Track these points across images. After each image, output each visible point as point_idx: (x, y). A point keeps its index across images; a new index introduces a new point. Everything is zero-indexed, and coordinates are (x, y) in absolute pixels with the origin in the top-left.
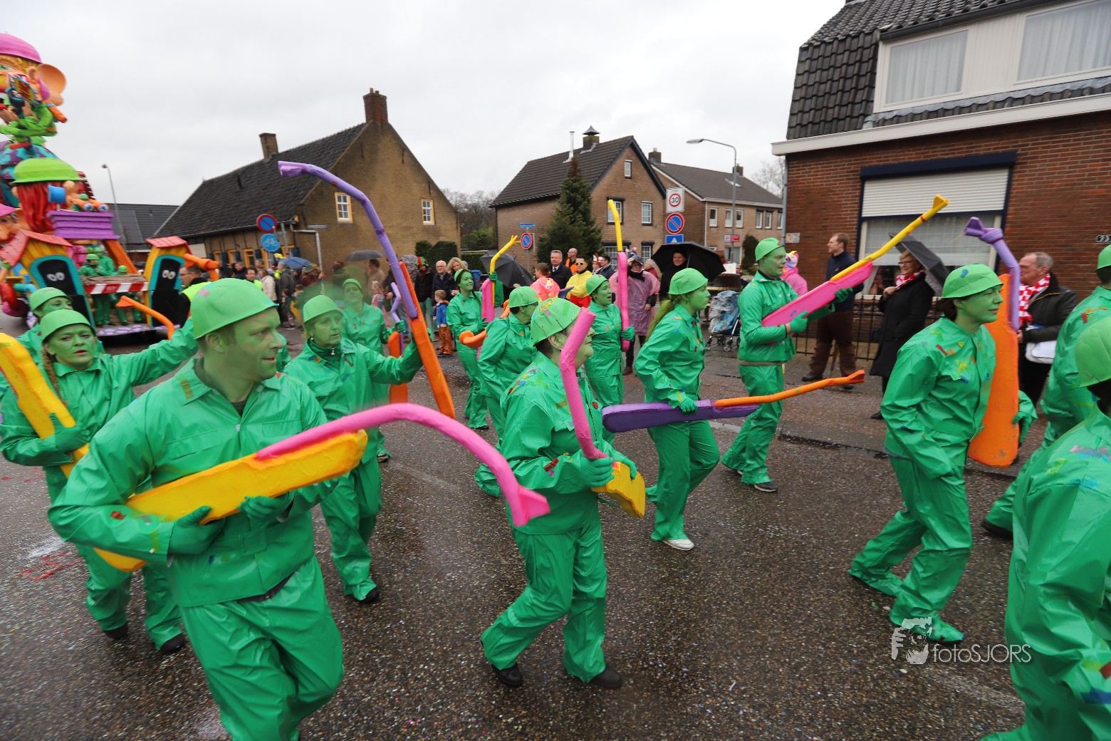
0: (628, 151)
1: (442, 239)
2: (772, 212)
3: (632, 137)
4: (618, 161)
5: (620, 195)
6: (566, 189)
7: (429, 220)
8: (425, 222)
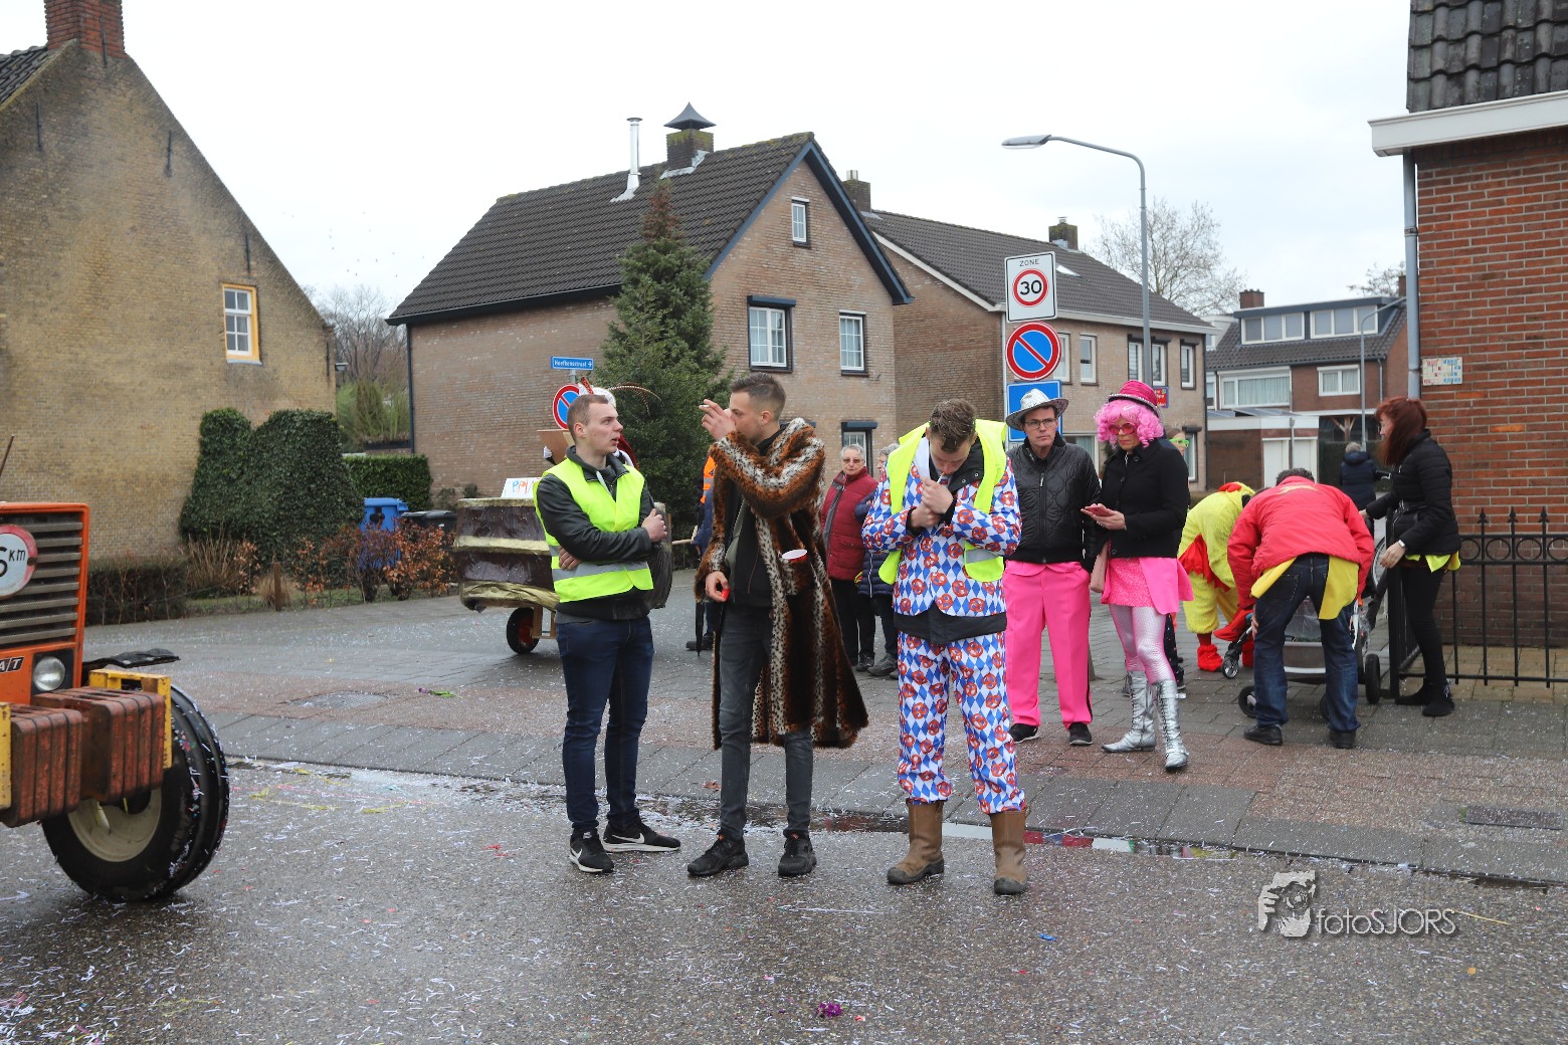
0: (799, 175)
1: (283, 405)
2: (1165, 343)
3: (811, 136)
4: (774, 200)
5: (781, 294)
6: (641, 270)
7: (243, 346)
8: (229, 352)
